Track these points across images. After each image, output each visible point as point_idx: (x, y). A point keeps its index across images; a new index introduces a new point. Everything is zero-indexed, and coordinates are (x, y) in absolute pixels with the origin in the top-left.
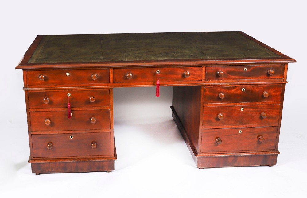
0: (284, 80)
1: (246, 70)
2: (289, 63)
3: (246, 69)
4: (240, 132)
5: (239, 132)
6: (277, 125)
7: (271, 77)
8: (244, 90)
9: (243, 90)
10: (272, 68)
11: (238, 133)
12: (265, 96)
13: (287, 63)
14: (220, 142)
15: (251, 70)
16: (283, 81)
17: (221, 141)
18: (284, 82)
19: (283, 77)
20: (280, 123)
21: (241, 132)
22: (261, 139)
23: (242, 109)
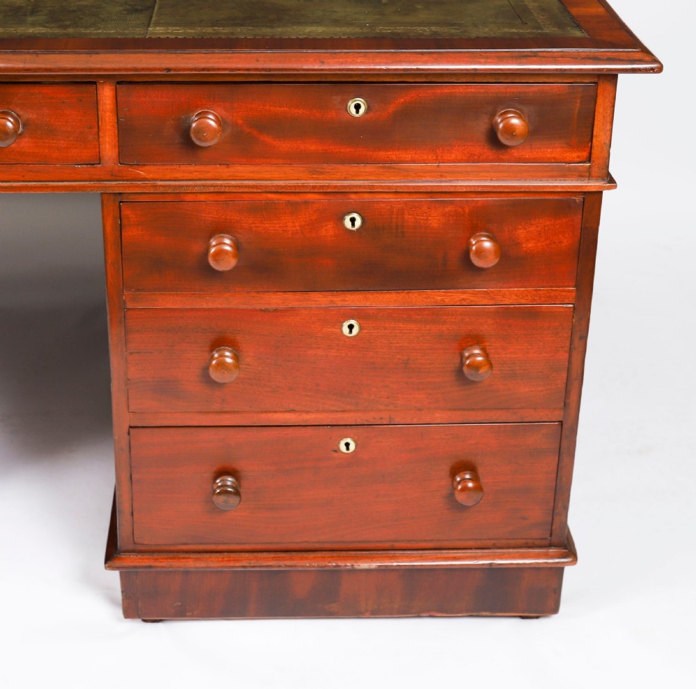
0: (595, 171)
1: (362, 110)
2: (621, 76)
3: (358, 107)
4: (347, 445)
5: (343, 448)
6: (558, 415)
7: (515, 153)
8: (353, 222)
9: (348, 224)
10: (517, 103)
11: (337, 451)
12: (477, 262)
13: (612, 77)
14: (234, 500)
15: (391, 108)
16: (589, 175)
17: (237, 493)
18: (592, 185)
19: (585, 154)
20: (573, 405)
21: (352, 447)
22: (465, 489)
23: (350, 329)
